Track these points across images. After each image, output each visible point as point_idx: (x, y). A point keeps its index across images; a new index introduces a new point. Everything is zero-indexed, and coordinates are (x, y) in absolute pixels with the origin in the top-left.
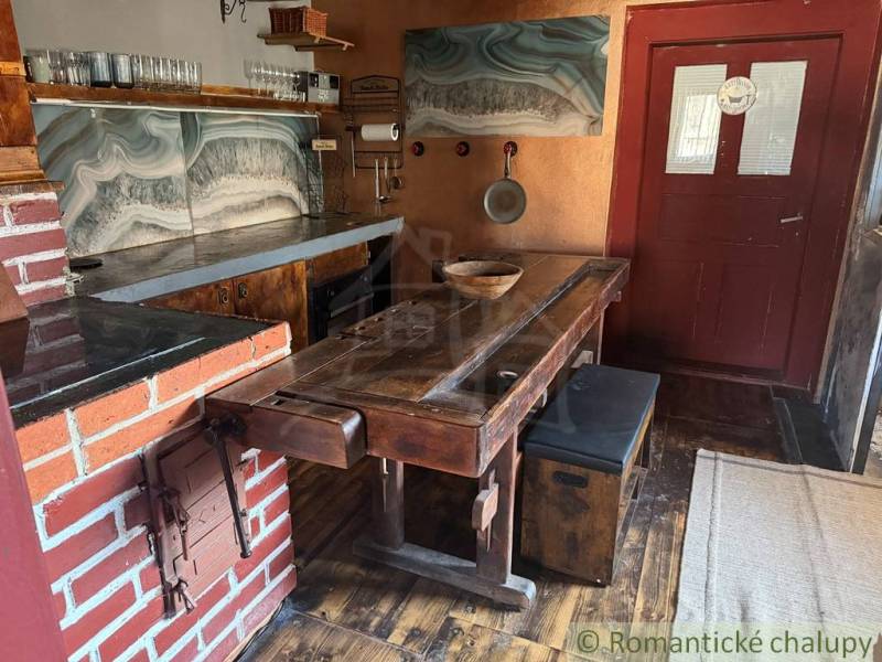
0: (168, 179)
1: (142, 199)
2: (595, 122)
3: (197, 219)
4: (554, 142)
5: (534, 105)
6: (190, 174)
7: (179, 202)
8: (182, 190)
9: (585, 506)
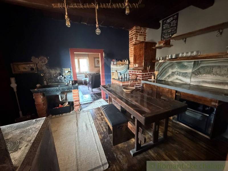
0: (186, 73)
1: (179, 75)
3: (192, 81)
6: (193, 73)
7: (188, 77)
8: (190, 75)
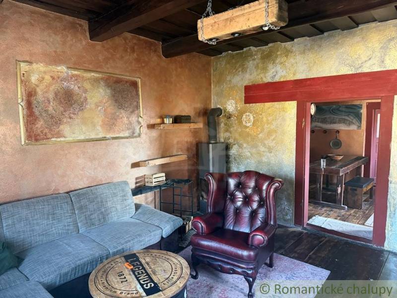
2: (359, 127)
4: (349, 131)
5: (344, 123)
9: (356, 194)
